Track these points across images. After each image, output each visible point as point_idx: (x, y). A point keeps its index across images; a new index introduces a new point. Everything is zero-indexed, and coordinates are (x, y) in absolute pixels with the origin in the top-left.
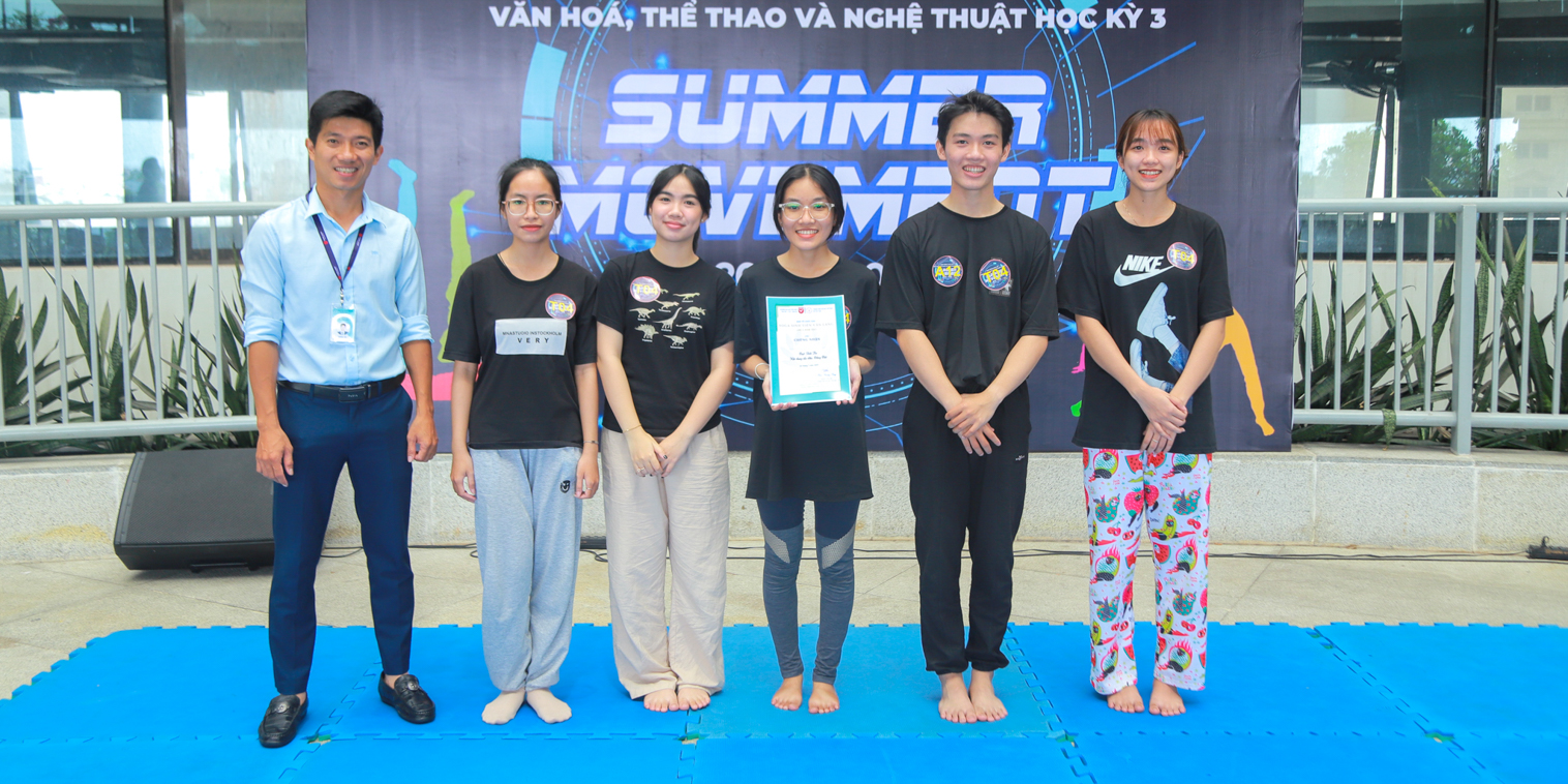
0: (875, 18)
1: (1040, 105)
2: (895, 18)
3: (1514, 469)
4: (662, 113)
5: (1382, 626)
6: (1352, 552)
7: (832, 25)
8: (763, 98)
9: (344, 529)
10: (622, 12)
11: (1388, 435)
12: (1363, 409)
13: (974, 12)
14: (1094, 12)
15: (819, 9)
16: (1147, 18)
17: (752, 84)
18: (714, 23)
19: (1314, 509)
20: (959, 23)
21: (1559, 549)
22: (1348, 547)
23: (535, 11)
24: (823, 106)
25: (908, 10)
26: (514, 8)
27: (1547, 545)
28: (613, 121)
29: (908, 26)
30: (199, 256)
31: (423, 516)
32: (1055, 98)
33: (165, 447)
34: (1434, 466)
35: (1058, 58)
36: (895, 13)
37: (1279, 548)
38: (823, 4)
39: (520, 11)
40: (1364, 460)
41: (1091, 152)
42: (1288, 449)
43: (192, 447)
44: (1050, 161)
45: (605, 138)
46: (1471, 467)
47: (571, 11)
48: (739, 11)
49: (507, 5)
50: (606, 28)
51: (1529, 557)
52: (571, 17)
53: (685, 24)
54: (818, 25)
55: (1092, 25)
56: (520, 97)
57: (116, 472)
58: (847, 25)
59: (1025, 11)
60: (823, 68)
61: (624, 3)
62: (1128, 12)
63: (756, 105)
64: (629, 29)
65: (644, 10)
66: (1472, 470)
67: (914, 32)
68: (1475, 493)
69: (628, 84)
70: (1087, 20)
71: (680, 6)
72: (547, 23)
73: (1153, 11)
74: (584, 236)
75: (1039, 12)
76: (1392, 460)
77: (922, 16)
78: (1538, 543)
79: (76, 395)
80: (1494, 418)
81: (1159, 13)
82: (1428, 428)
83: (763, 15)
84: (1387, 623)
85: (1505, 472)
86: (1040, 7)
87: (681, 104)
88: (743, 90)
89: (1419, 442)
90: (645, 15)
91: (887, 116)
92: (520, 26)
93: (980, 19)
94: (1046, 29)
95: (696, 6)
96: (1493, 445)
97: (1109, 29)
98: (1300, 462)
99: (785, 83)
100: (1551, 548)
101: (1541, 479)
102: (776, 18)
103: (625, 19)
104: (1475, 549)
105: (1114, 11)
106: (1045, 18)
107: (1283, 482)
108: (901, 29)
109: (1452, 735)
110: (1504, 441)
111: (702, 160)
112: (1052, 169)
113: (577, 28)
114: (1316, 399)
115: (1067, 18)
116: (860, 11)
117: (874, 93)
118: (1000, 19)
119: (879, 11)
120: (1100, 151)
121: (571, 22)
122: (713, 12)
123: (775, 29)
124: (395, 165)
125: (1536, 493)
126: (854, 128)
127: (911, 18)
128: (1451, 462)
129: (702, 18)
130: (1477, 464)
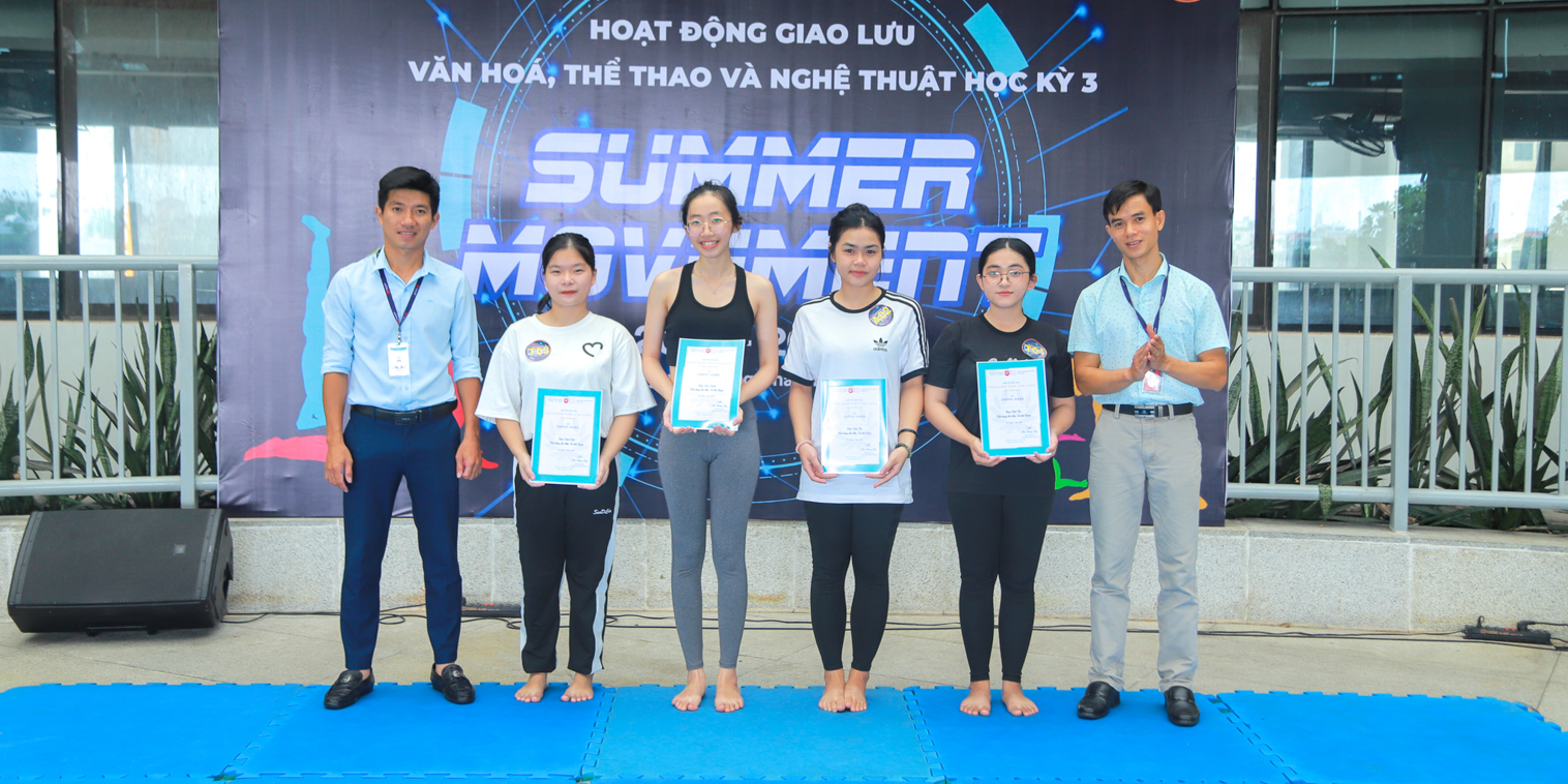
0: (802, 79)
1: (970, 169)
2: (822, 79)
3: (1450, 547)
4: (583, 172)
6: (1284, 630)
7: (758, 85)
8: (686, 159)
9: (248, 595)
10: (544, 69)
11: (1325, 511)
12: (1299, 484)
13: (902, 74)
14: (1024, 76)
15: (745, 69)
16: (1078, 82)
17: (676, 143)
18: (638, 82)
19: (1247, 586)
20: (887, 86)
21: (1495, 629)
22: (1281, 625)
23: (455, 66)
24: (748, 167)
25: (836, 71)
26: (433, 63)
27: (1483, 625)
28: (534, 180)
29: (836, 88)
30: (102, 312)
31: (331, 582)
32: (983, 163)
33: (59, 507)
34: (1369, 543)
35: (988, 122)
36: (822, 74)
37: (1210, 625)
38: (749, 64)
39: (440, 66)
40: (1296, 535)
41: (1020, 217)
42: (1221, 524)
43: (87, 508)
44: (978, 225)
45: (525, 196)
46: (1407, 544)
47: (492, 67)
48: (664, 70)
49: (427, 60)
50: (528, 85)
51: (1464, 638)
52: (492, 73)
53: (608, 82)
54: (743, 85)
55: (1023, 88)
56: (438, 154)
57: (9, 535)
58: (774, 85)
59: (954, 74)
60: (748, 130)
61: (546, 60)
62: (1059, 76)
63: (680, 166)
64: (551, 86)
65: (566, 67)
66: (1407, 547)
67: (842, 93)
68: (1411, 571)
69: (549, 142)
70: (1017, 83)
71: (603, 65)
72: (467, 78)
73: (1085, 75)
74: (502, 296)
75: (968, 75)
76: (1326, 536)
77: (850, 77)
78: (1474, 623)
80: (1435, 495)
81: (1091, 78)
82: (1372, 505)
83: (688, 75)
84: (1292, 692)
85: (1441, 550)
86: (969, 70)
87: (603, 163)
88: (667, 151)
89: (1362, 519)
90: (567, 72)
91: (813, 178)
92: (439, 81)
93: (908, 81)
94: (976, 92)
96: (1438, 522)
97: (1040, 93)
98: (1233, 537)
99: (708, 144)
100: (1487, 628)
101: (1476, 557)
102: (701, 77)
103: (547, 76)
104: (1411, 629)
105: (1045, 75)
106: (974, 81)
107: (1215, 558)
108: (828, 90)
110: (1448, 518)
111: (624, 220)
112: (981, 234)
113: (497, 84)
114: (1253, 473)
115: (997, 82)
116: (787, 72)
117: (799, 156)
118: (929, 81)
119: (806, 72)
120: (1030, 216)
121: (491, 78)
122: (637, 71)
123: (700, 88)
124: (308, 220)
125: (1472, 572)
126: (779, 190)
127: (838, 79)
128: (1386, 539)
129: (626, 76)
130: (1413, 540)
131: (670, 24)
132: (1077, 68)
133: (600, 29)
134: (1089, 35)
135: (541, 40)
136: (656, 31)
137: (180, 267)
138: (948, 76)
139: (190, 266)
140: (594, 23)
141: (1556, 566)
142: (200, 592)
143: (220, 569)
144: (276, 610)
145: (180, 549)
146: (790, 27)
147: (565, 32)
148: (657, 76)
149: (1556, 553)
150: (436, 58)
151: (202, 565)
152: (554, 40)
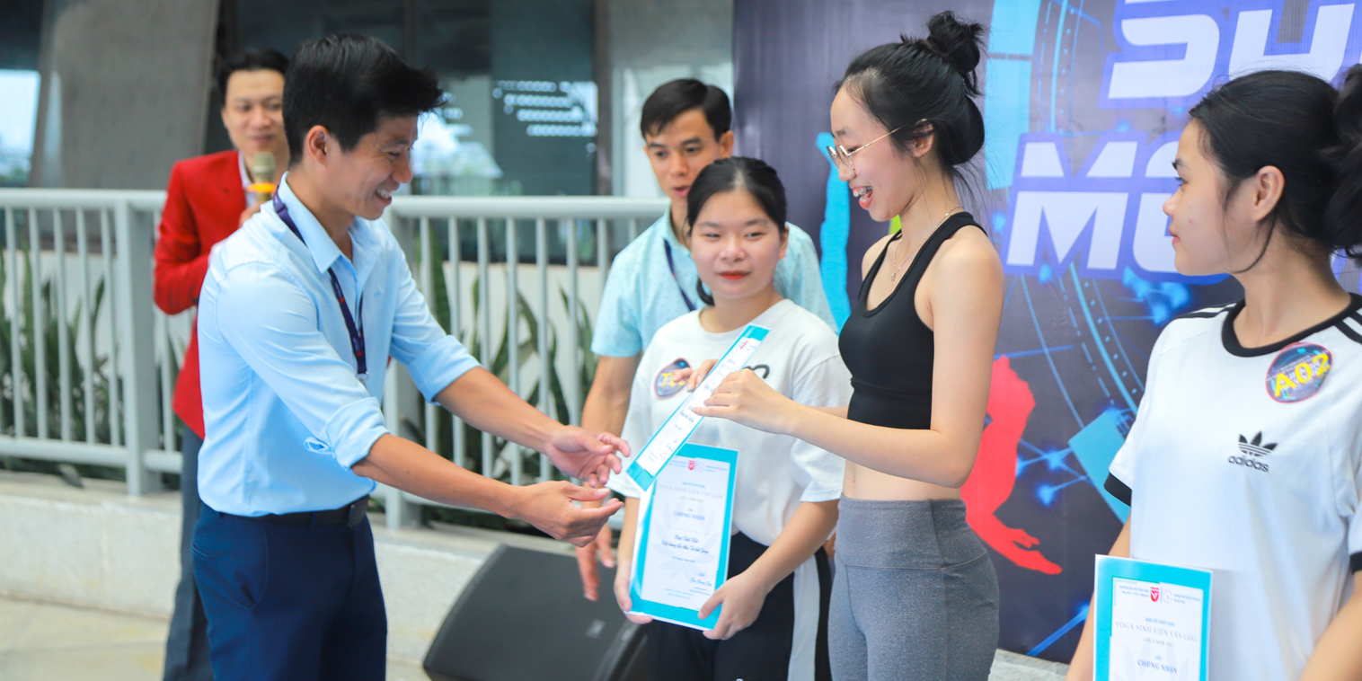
28: (1122, 58)
45: (1110, 89)
74: (1068, 272)
87: (1238, 13)
145: (597, 628)
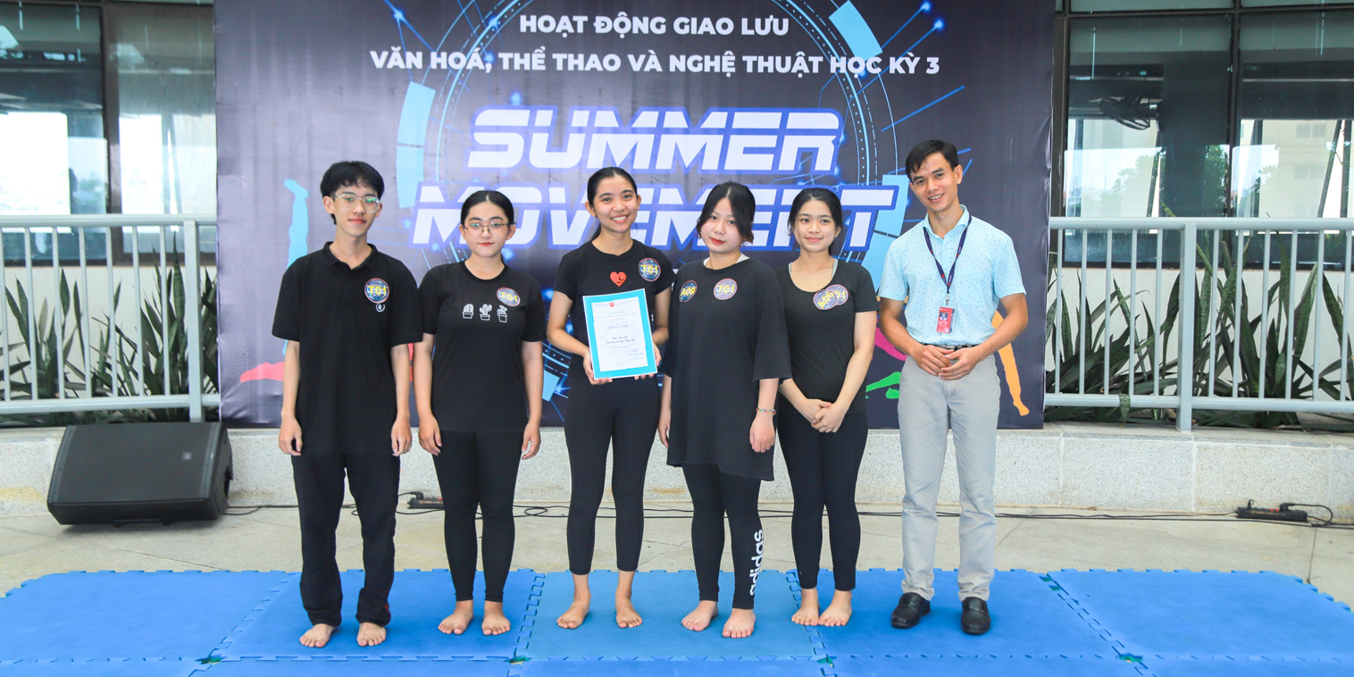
0: (695, 63)
1: (834, 137)
2: (712, 64)
3: (1226, 444)
4: (516, 142)
5: (1104, 572)
6: (1092, 513)
7: (659, 69)
8: (600, 130)
9: (246, 492)
10: (483, 57)
11: (1124, 415)
12: (1103, 393)
13: (779, 59)
14: (879, 60)
15: (648, 55)
16: (923, 65)
17: (592, 117)
18: (560, 67)
19: (1062, 477)
20: (766, 69)
21: (1263, 510)
22: (1089, 509)
23: (409, 55)
24: (651, 137)
25: (723, 57)
26: (391, 52)
27: (1253, 506)
28: (474, 149)
29: (723, 71)
30: (122, 259)
32: (845, 133)
33: (94, 421)
34: (1160, 441)
35: (849, 98)
36: (712, 59)
37: (1032, 510)
38: (652, 52)
39: (396, 55)
40: (1102, 436)
41: (876, 177)
42: (1040, 427)
43: (117, 422)
44: (842, 184)
45: (467, 162)
46: (1191, 442)
47: (439, 55)
48: (581, 56)
49: (385, 50)
50: (469, 70)
51: (1237, 517)
52: (439, 60)
53: (535, 67)
54: (647, 69)
55: (878, 70)
56: (396, 128)
57: (50, 443)
58: (672, 69)
59: (821, 59)
60: (652, 105)
61: (484, 50)
62: (908, 60)
63: (595, 137)
64: (488, 71)
65: (501, 55)
66: (1192, 444)
67: (729, 75)
68: (1194, 464)
69: (487, 117)
70: (873, 66)
71: (531, 52)
72: (419, 65)
73: (929, 59)
74: (449, 246)
75: (833, 59)
76: (1126, 436)
77: (735, 62)
78: (1245, 505)
79: (18, 377)
80: (1213, 402)
81: (934, 61)
82: (1159, 410)
83: (601, 61)
84: (1107, 569)
85: (1219, 446)
86: (834, 55)
87: (532, 135)
88: (584, 124)
89: (1152, 422)
90: (502, 59)
91: (705, 145)
92: (396, 68)
93: (783, 65)
94: (839, 74)
95: (544, 52)
96: (1213, 424)
97: (892, 74)
98: (1049, 438)
99: (619, 118)
100: (1256, 509)
101: (1247, 452)
102: (612, 63)
103: (485, 63)
104: (1194, 510)
105: (896, 60)
106: (838, 65)
107: (1035, 455)
108: (717, 73)
109: (1140, 658)
110: (1222, 420)
111: (549, 182)
112: (844, 191)
113: (444, 70)
114: (1064, 386)
115: (856, 65)
116: (683, 58)
117: (693, 127)
118: (800, 65)
119: (699, 58)
120: (884, 176)
121: (439, 65)
122: (559, 58)
123: (612, 72)
124: (290, 184)
125: (1243, 464)
126: (677, 156)
127: (725, 63)
128: (1174, 438)
129: (550, 62)
130: (1196, 439)
131: (586, 18)
132: (923, 53)
133: (528, 23)
134: (932, 26)
135: (479, 33)
136: (574, 24)
137: (185, 223)
138: (816, 60)
139: (193, 223)
140: (523, 18)
141: (1311, 459)
142: (204, 491)
143: (221, 471)
144: (269, 504)
145: (188, 456)
146: (686, 20)
147: (499, 26)
148: (576, 62)
149: (1311, 448)
150: (393, 48)
151: (205, 468)
152: (490, 33)
